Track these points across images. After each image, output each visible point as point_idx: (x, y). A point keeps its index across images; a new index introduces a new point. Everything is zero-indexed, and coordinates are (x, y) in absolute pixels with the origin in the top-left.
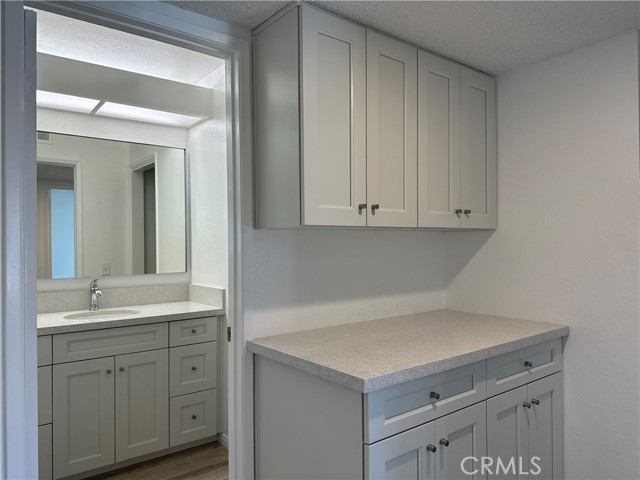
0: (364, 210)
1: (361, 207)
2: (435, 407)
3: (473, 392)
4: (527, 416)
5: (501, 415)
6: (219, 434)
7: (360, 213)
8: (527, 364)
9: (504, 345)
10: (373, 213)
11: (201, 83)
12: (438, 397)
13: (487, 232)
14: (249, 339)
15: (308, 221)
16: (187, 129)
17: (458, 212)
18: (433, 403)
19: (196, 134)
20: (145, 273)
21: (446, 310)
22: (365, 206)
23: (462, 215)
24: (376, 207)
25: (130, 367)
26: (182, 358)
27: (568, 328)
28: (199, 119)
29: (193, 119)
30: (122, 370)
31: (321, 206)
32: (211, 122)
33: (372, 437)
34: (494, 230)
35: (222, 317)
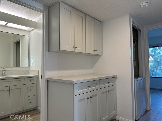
0: (74, 48)
1: (73, 47)
2: (89, 89)
3: (97, 87)
4: (109, 94)
5: (103, 93)
6: (37, 107)
7: (73, 48)
8: (108, 82)
9: (103, 77)
10: (76, 49)
11: (34, 20)
12: (89, 87)
13: (100, 56)
14: (47, 78)
15: (61, 49)
16: (29, 31)
17: (94, 50)
18: (88, 88)
19: (32, 33)
20: (16, 67)
21: (92, 74)
22: (74, 47)
23: (95, 51)
24: (76, 47)
25: (14, 89)
26: (28, 87)
27: (117, 75)
28: (33, 29)
29: (31, 29)
30: (11, 90)
31: (64, 46)
32: (36, 30)
33: (75, 94)
34: (102, 55)
35: (38, 77)
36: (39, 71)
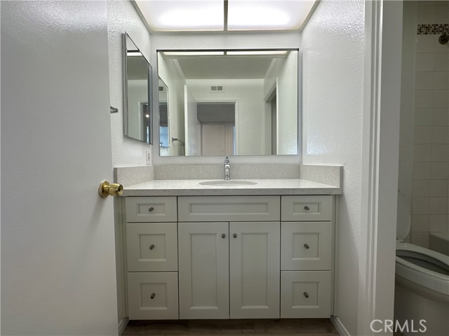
6: (333, 316)
26: (295, 234)
30: (235, 236)
35: (337, 197)
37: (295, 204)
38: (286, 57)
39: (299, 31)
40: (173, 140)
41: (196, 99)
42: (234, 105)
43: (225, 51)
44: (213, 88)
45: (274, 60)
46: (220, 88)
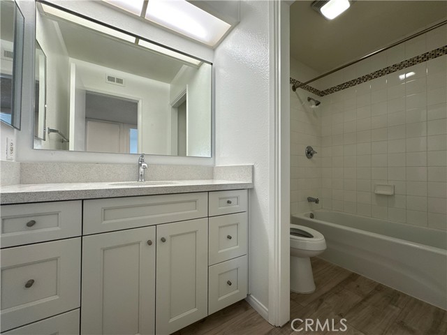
6: (248, 295)
26: (220, 228)
30: (163, 240)
35: (250, 190)
36: (253, 167)
37: (220, 199)
38: (198, 67)
39: (213, 49)
40: (51, 131)
41: (85, 86)
42: (137, 104)
43: (138, 38)
44: (111, 79)
45: (185, 67)
46: (120, 81)
